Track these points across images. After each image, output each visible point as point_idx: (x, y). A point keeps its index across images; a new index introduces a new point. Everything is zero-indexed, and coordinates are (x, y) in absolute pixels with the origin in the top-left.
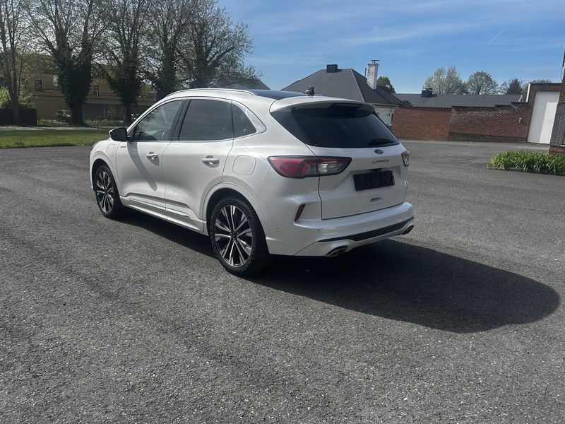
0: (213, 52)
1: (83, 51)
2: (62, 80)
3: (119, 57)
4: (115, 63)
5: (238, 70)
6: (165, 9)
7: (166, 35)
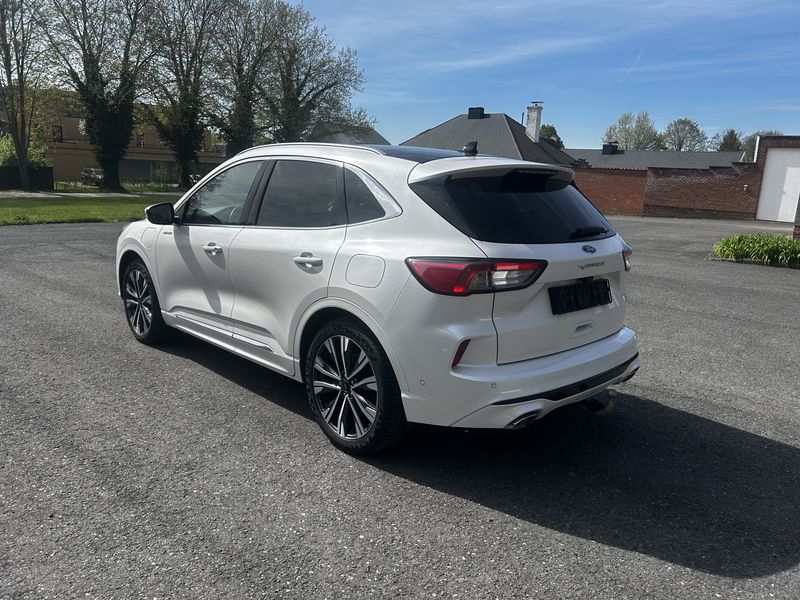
0: (307, 89)
1: (122, 85)
2: (91, 127)
3: (174, 95)
4: (168, 103)
5: (343, 114)
6: (240, 29)
7: (240, 65)
